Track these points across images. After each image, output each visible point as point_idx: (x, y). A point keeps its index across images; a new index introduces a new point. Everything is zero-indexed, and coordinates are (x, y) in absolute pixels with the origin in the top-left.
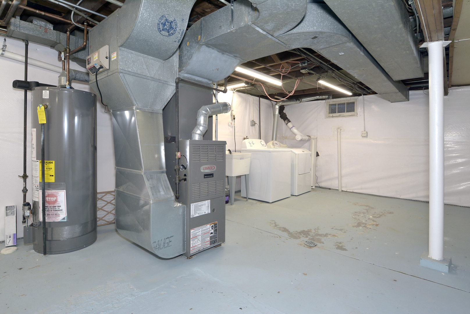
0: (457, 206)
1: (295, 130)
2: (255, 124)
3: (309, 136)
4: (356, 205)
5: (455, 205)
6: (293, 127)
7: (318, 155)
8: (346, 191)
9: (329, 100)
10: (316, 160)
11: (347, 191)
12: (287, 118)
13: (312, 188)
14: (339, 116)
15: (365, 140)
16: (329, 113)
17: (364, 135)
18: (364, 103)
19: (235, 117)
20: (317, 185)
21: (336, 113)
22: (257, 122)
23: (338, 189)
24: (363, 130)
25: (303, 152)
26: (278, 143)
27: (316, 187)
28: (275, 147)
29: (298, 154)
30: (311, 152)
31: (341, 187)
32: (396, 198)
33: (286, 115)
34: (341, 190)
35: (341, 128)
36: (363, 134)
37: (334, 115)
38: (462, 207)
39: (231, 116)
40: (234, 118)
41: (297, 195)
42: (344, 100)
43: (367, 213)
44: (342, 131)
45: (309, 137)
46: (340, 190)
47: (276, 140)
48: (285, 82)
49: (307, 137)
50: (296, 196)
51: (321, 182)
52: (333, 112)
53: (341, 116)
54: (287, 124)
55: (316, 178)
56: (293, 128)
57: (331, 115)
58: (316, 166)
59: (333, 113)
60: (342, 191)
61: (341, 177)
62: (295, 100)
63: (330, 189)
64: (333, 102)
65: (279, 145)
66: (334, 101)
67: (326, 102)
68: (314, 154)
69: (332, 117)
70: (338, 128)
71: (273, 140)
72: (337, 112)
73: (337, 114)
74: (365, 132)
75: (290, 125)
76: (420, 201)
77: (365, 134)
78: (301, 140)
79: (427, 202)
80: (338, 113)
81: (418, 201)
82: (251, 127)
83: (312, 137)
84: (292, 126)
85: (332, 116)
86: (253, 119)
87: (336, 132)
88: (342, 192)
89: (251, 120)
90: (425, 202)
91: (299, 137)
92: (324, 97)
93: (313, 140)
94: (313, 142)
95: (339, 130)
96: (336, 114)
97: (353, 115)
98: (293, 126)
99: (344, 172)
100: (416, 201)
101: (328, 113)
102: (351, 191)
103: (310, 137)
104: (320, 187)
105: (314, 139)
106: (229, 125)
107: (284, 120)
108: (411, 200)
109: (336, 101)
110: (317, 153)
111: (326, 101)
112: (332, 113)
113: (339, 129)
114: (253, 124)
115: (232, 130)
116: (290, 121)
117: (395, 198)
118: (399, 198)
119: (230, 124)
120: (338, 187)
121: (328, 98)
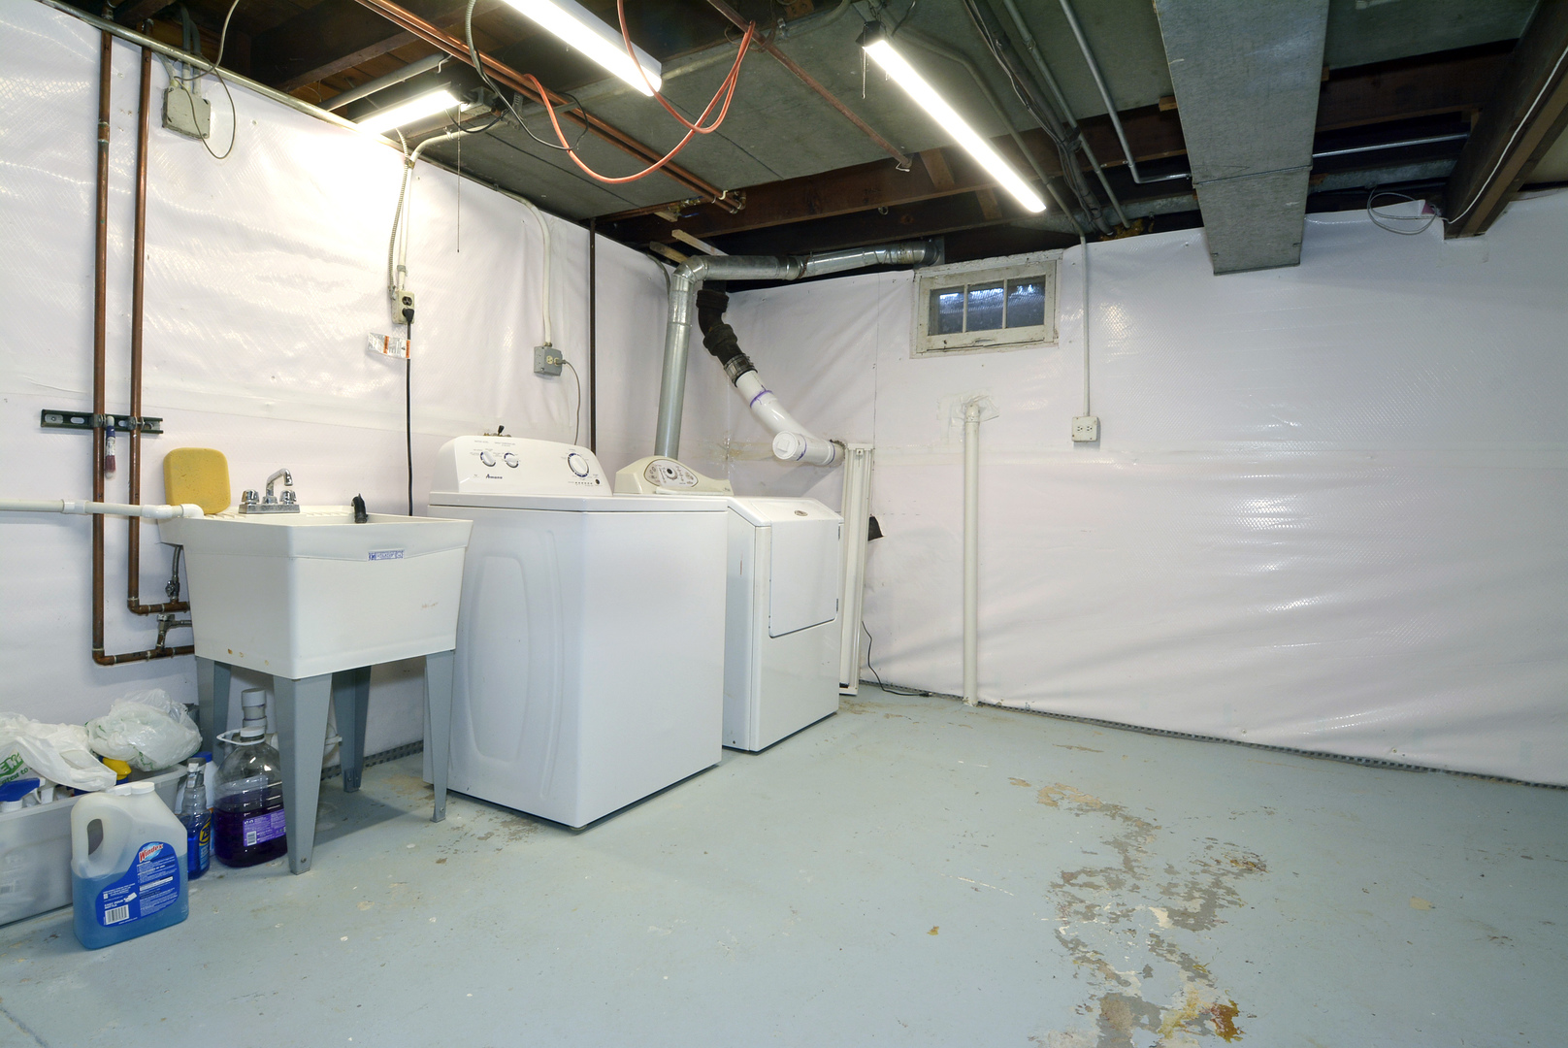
0: (1509, 781)
1: (771, 410)
2: (560, 363)
3: (837, 442)
4: (1054, 803)
5: (1500, 779)
6: (760, 394)
7: (874, 531)
8: (998, 707)
9: (932, 268)
10: (869, 556)
11: (1004, 704)
12: (737, 352)
13: (844, 691)
14: (975, 346)
15: (1089, 458)
16: (931, 332)
17: (1084, 436)
18: (1088, 280)
19: (417, 306)
20: (867, 675)
21: (959, 329)
22: (575, 355)
23: (959, 693)
24: (1082, 410)
25: (800, 513)
26: (684, 471)
27: (861, 682)
28: (659, 489)
29: (770, 526)
30: (840, 518)
31: (978, 686)
32: (1225, 741)
33: (735, 338)
34: (976, 702)
35: (982, 404)
36: (1080, 429)
37: (954, 339)
38: (1537, 785)
39: (392, 299)
40: (409, 315)
41: (757, 750)
42: (998, 270)
43: (1130, 881)
44: (985, 414)
45: (838, 449)
46: (971, 701)
47: (675, 455)
48: (678, 72)
49: (830, 447)
50: (751, 752)
51: (888, 660)
52: (946, 329)
53: (985, 344)
54: (735, 380)
55: (868, 640)
56: (761, 398)
57: (938, 340)
58: (866, 584)
59: (949, 332)
60: (981, 704)
61: (978, 636)
62: (774, 260)
63: (926, 694)
64: (951, 276)
65: (686, 480)
66: (951, 272)
67: (918, 279)
68: (859, 529)
69: (945, 350)
70: (970, 404)
71: (658, 452)
72: (964, 328)
73: (967, 337)
74: (1090, 422)
75: (749, 382)
76: (1336, 756)
77: (1089, 429)
78: (802, 460)
79: (1368, 761)
80: (971, 333)
81: (1328, 755)
82: (538, 381)
83: (851, 446)
84: (761, 389)
85: (942, 346)
86: (548, 340)
87: (958, 424)
88: (981, 710)
89: (540, 344)
90: (1360, 759)
91: (788, 443)
92: (909, 254)
93: (856, 462)
94: (855, 469)
95: (972, 412)
96: (960, 334)
97: (1035, 338)
98: (765, 391)
99: (991, 611)
100: (1320, 754)
101: (925, 329)
102: (1021, 704)
103: (843, 446)
104: (881, 685)
105: (859, 457)
106: (369, 352)
107: (724, 361)
108: (1297, 751)
109: (961, 274)
110: (873, 522)
111: (918, 275)
112: (941, 332)
113: (974, 410)
114: (550, 365)
115: (394, 380)
116: (749, 367)
117: (1218, 739)
118: (1239, 743)
119: (378, 346)
120: (963, 687)
121: (928, 262)
